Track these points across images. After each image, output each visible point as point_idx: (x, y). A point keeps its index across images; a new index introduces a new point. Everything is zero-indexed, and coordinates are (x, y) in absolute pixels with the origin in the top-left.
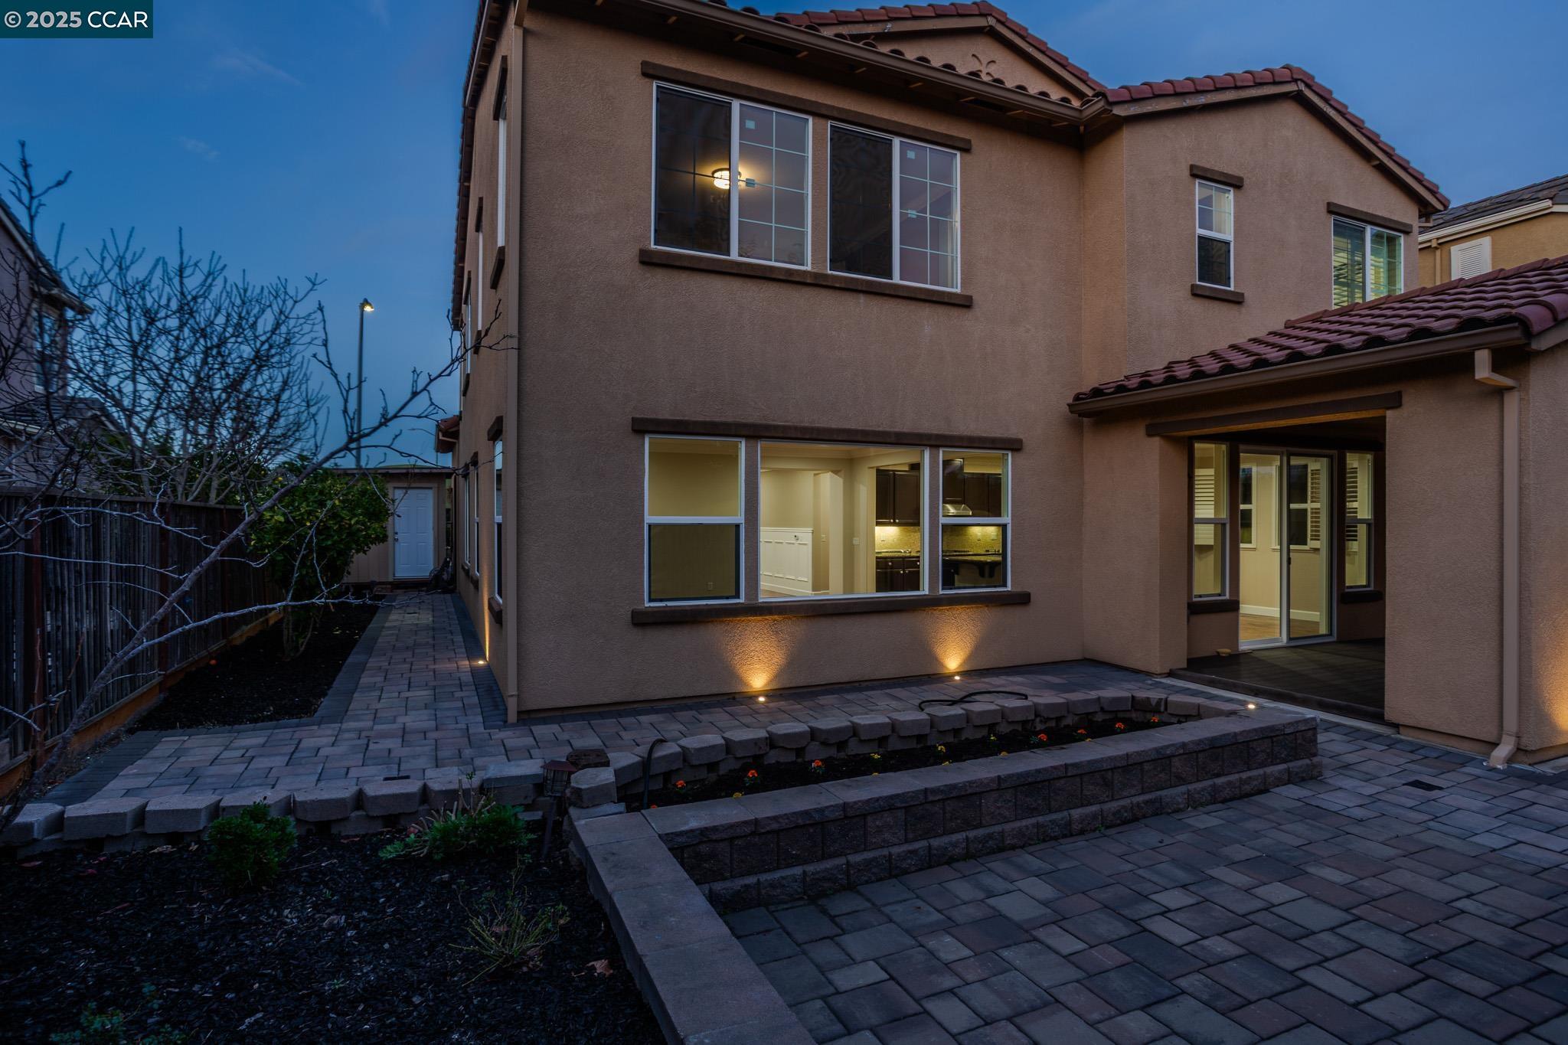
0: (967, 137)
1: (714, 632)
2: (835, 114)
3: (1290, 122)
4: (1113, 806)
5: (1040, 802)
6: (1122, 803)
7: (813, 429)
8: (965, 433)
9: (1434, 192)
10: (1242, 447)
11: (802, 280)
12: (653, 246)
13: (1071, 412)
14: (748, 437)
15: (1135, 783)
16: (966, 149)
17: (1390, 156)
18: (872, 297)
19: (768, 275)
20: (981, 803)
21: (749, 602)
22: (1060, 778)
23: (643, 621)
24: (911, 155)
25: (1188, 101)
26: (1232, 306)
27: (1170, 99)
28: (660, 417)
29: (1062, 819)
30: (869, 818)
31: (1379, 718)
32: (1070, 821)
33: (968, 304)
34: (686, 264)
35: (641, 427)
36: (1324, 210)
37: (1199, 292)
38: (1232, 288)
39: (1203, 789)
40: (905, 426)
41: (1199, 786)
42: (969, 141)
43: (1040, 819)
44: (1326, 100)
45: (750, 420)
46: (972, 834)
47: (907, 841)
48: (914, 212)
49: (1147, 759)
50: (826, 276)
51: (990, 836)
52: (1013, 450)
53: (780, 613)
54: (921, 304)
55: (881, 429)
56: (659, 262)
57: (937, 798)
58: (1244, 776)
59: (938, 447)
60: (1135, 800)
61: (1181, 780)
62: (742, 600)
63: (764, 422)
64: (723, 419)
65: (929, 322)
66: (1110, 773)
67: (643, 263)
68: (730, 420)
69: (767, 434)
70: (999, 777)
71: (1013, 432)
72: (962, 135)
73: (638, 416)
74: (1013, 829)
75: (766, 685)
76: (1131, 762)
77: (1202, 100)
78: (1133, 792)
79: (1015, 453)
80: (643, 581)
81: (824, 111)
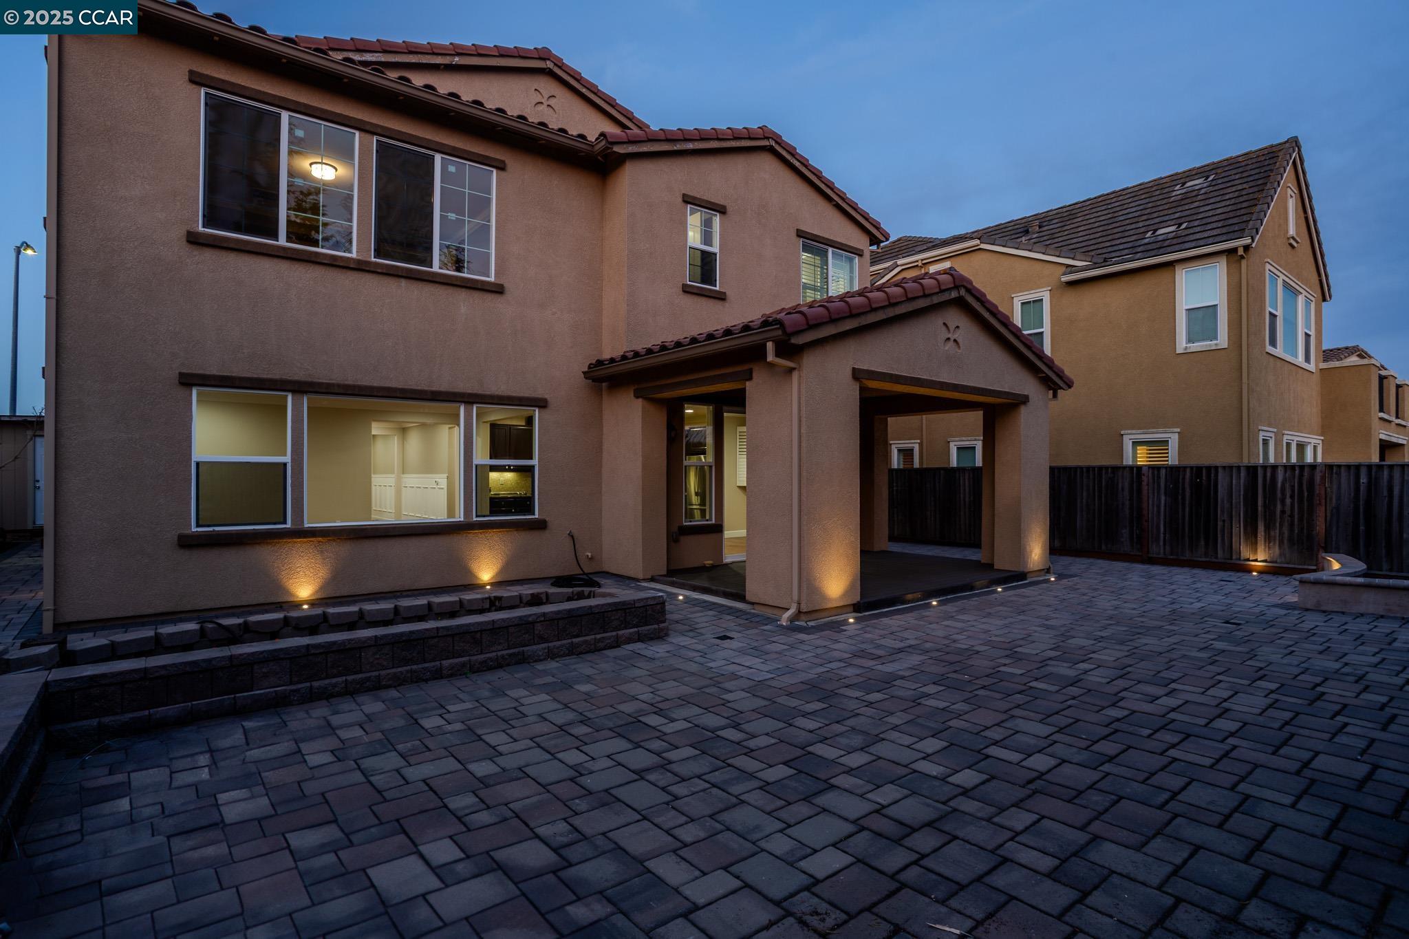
0: (503, 158)
1: (264, 553)
2: (379, 131)
3: (766, 167)
4: (481, 657)
5: (414, 655)
6: (488, 655)
7: (354, 386)
8: (497, 393)
9: (878, 228)
10: (725, 408)
11: (346, 265)
12: (201, 229)
13: (586, 378)
14: (294, 392)
15: (501, 641)
16: (501, 167)
17: (843, 199)
18: (413, 281)
19: (313, 259)
20: (361, 655)
21: (294, 527)
22: (433, 638)
23: (188, 543)
24: (452, 169)
25: (678, 146)
26: (717, 301)
27: (662, 143)
28: (208, 373)
29: (434, 667)
30: (256, 667)
31: (741, 597)
32: (441, 668)
33: (500, 290)
34: (231, 245)
35: (188, 381)
36: (794, 234)
37: (687, 290)
38: (717, 288)
39: (562, 646)
40: (443, 385)
41: (558, 643)
42: (503, 162)
43: (414, 667)
44: (793, 155)
45: (296, 378)
46: (350, 678)
47: (291, 683)
48: (454, 215)
49: (511, 624)
50: (369, 263)
51: (368, 679)
52: (540, 407)
53: (323, 536)
54: (459, 289)
55: (419, 388)
56: (205, 242)
57: (318, 652)
58: (598, 636)
59: (473, 403)
60: (500, 653)
61: (543, 639)
62: (289, 525)
63: (310, 380)
64: (270, 376)
65: (464, 305)
66: (479, 634)
67: (189, 242)
68: (277, 377)
69: (311, 390)
70: (376, 636)
71: (539, 393)
72: (498, 157)
73: (185, 371)
74: (388, 674)
75: (311, 595)
76: (496, 626)
77: (690, 146)
78: (500, 648)
79: (541, 409)
80: (190, 510)
81: (368, 128)
